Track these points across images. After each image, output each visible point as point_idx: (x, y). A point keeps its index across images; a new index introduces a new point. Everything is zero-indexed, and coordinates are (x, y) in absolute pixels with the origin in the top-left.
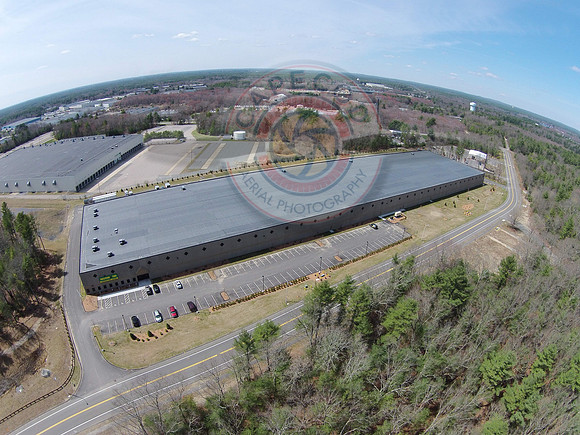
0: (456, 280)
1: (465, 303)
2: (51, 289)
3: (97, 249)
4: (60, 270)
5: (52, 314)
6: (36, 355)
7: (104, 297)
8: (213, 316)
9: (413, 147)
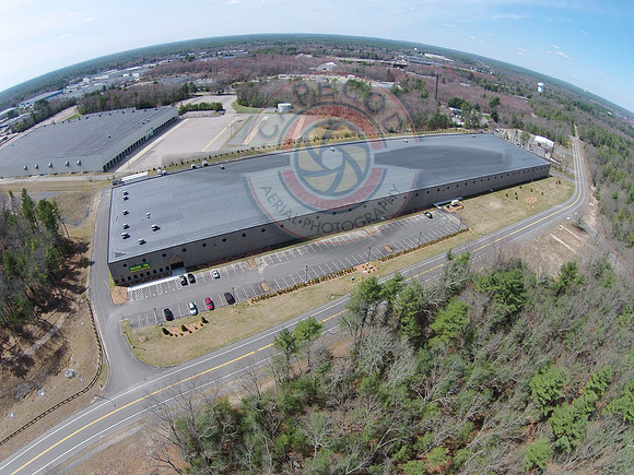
0: (512, 284)
1: (520, 310)
2: (76, 280)
3: (127, 236)
4: (86, 260)
5: (78, 308)
6: (59, 354)
7: (135, 288)
8: (252, 309)
9: (475, 127)
